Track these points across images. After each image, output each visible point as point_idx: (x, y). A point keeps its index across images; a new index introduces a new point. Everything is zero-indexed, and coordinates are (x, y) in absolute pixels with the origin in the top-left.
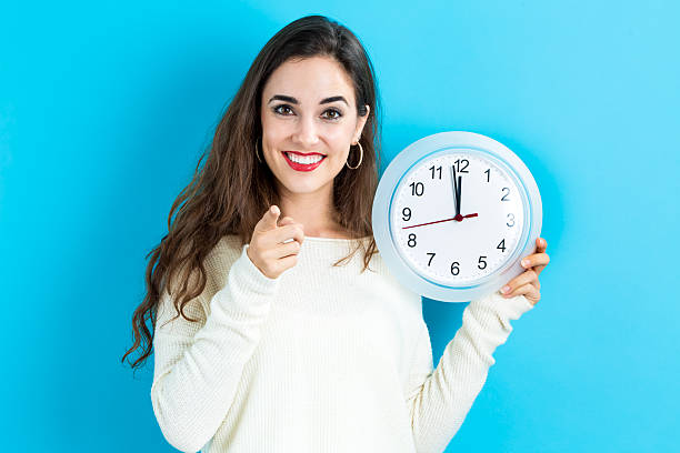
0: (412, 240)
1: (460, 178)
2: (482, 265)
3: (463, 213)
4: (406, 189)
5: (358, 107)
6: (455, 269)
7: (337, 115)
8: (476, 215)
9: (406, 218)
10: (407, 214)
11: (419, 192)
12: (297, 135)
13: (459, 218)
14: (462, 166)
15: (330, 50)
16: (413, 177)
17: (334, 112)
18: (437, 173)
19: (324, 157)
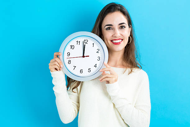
0: (69, 62)
1: (85, 45)
2: (89, 71)
3: (85, 55)
4: (69, 47)
5: (129, 25)
6: (81, 71)
7: (124, 27)
8: (89, 56)
9: (68, 55)
10: (69, 54)
11: (73, 48)
12: (114, 34)
13: (84, 57)
14: (86, 42)
15: (118, 10)
16: (71, 44)
17: (123, 26)
18: (78, 43)
19: (122, 40)
